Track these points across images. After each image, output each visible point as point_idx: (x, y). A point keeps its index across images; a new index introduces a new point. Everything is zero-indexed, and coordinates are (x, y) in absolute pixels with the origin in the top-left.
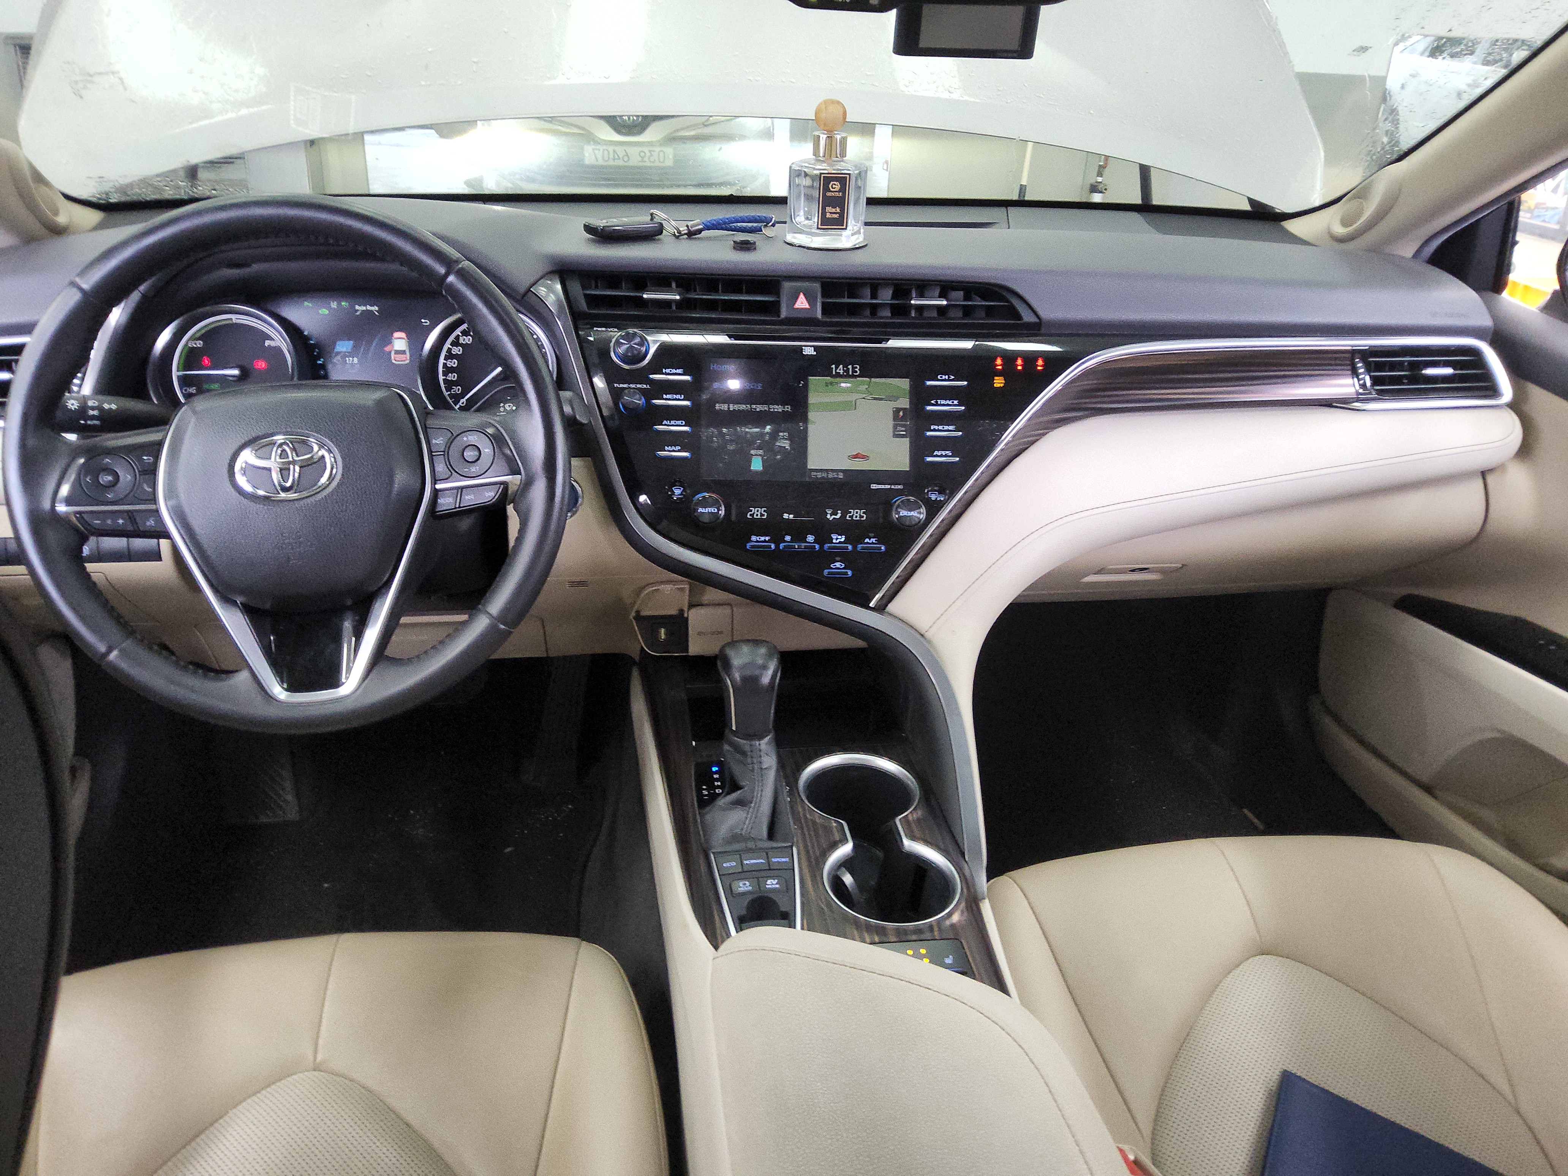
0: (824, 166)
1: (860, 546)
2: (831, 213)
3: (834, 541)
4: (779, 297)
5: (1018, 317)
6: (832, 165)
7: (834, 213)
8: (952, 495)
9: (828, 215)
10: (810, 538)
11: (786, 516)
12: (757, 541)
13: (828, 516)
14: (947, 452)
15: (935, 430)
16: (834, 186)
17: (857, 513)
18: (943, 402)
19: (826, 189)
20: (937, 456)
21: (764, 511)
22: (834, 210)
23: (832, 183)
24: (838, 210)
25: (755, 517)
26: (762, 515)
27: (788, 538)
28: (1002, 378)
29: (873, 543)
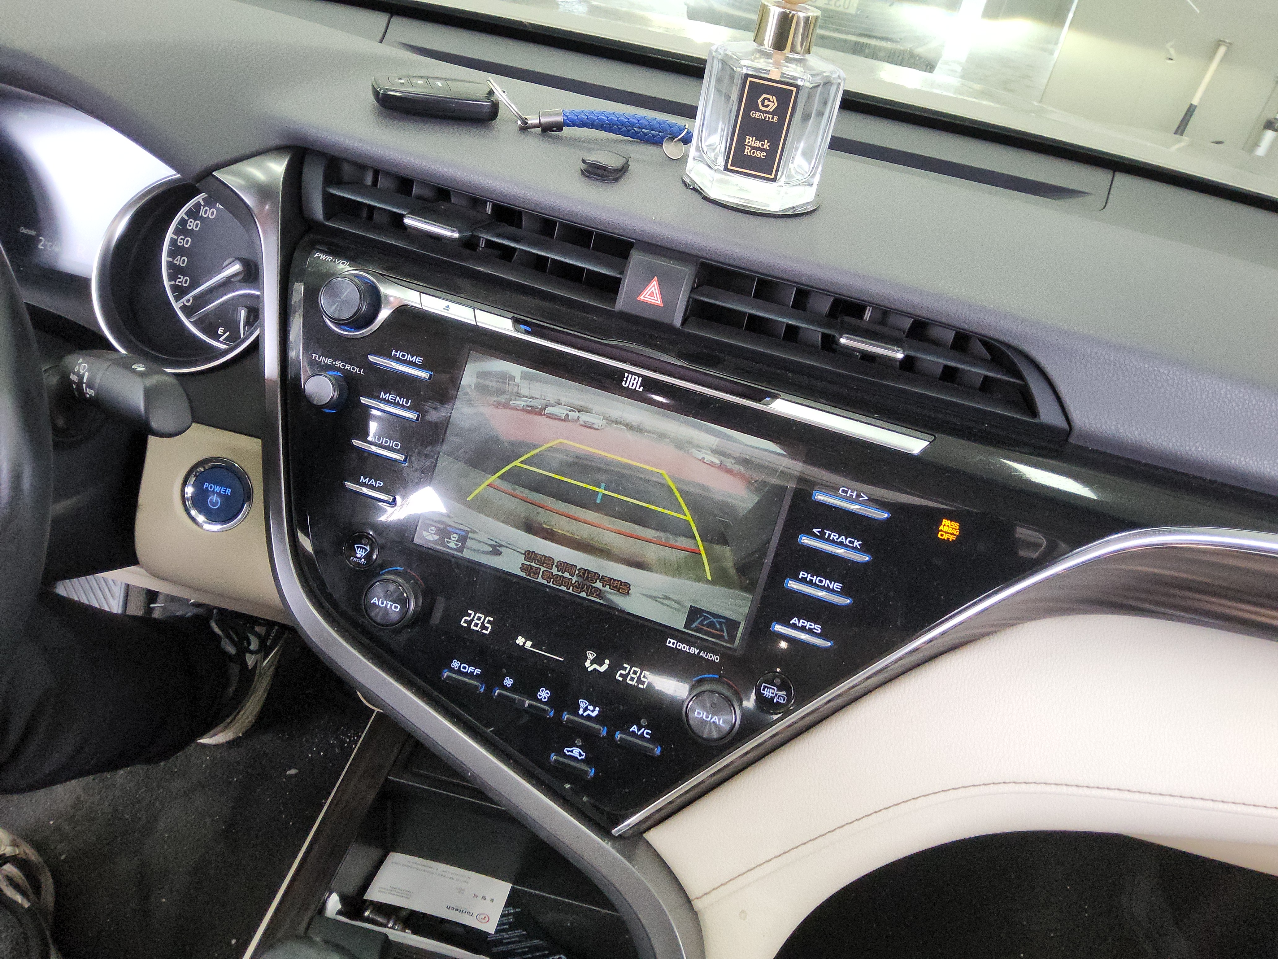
0: (761, 63)
1: (618, 736)
2: (753, 148)
3: (581, 712)
4: (622, 273)
5: (1031, 408)
6: (777, 65)
7: (757, 149)
8: (800, 703)
9: (747, 151)
10: (544, 694)
11: (520, 641)
12: (459, 672)
13: (587, 664)
14: (813, 626)
15: (803, 581)
16: (766, 103)
17: (635, 672)
18: (834, 536)
19: (752, 105)
20: (794, 627)
21: (489, 622)
22: (758, 144)
23: (764, 96)
24: (766, 146)
25: (472, 627)
26: (483, 627)
27: (508, 682)
28: (956, 525)
29: (642, 737)
